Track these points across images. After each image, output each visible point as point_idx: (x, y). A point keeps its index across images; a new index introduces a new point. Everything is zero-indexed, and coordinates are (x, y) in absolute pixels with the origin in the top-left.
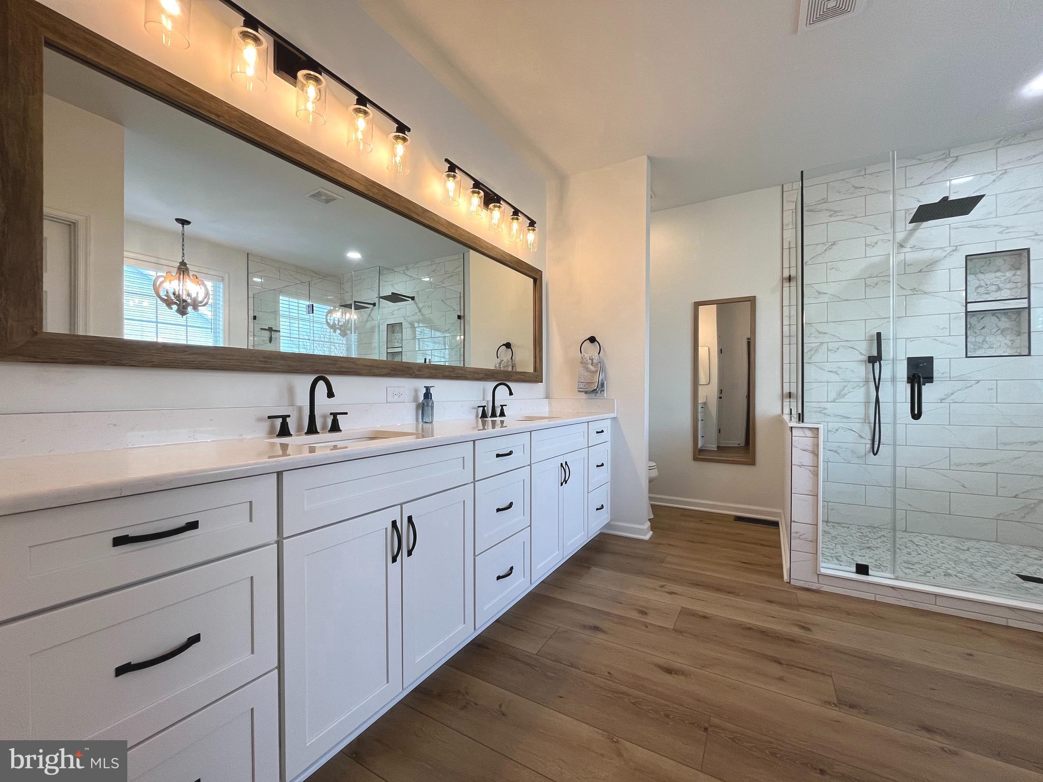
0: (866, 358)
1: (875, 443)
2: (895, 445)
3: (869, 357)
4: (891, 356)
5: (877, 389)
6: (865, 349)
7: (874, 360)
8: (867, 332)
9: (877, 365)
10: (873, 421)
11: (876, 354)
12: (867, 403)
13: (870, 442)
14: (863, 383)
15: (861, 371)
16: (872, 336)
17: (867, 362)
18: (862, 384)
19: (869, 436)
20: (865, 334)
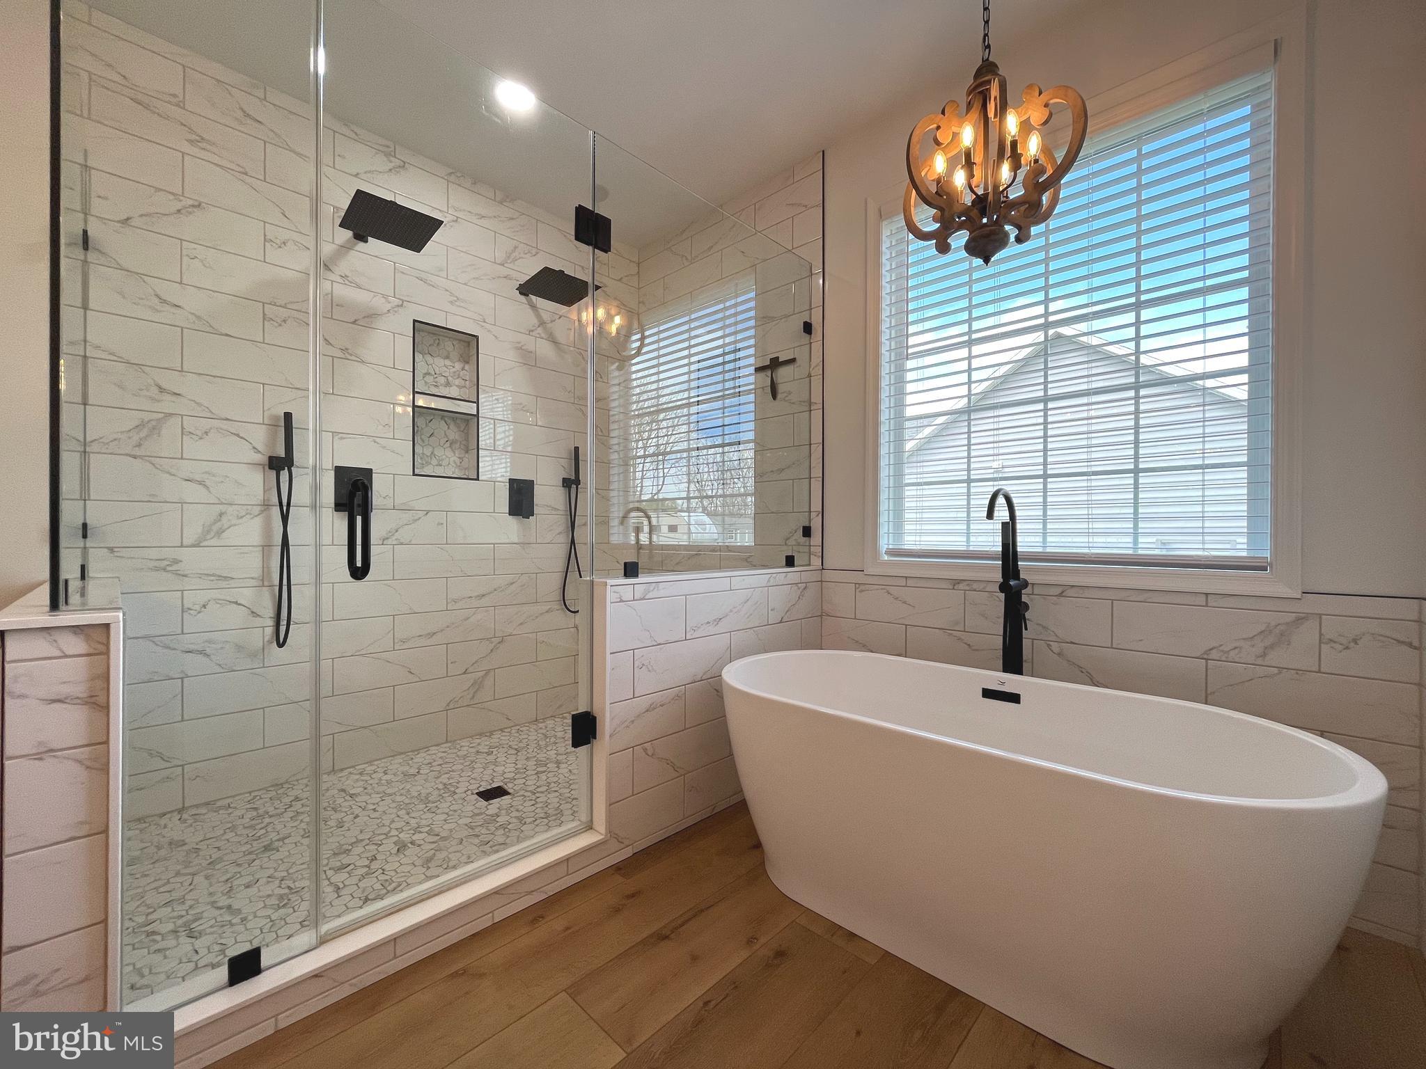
0: (265, 460)
1: (281, 623)
2: (318, 622)
3: (271, 458)
4: (311, 462)
5: (285, 519)
6: (261, 441)
7: (280, 464)
8: (265, 409)
9: (284, 475)
10: (277, 582)
11: (282, 454)
12: (266, 547)
13: (271, 622)
14: (259, 508)
15: (256, 483)
16: (276, 418)
17: (267, 467)
18: (257, 510)
19: (268, 611)
20: (263, 411)
